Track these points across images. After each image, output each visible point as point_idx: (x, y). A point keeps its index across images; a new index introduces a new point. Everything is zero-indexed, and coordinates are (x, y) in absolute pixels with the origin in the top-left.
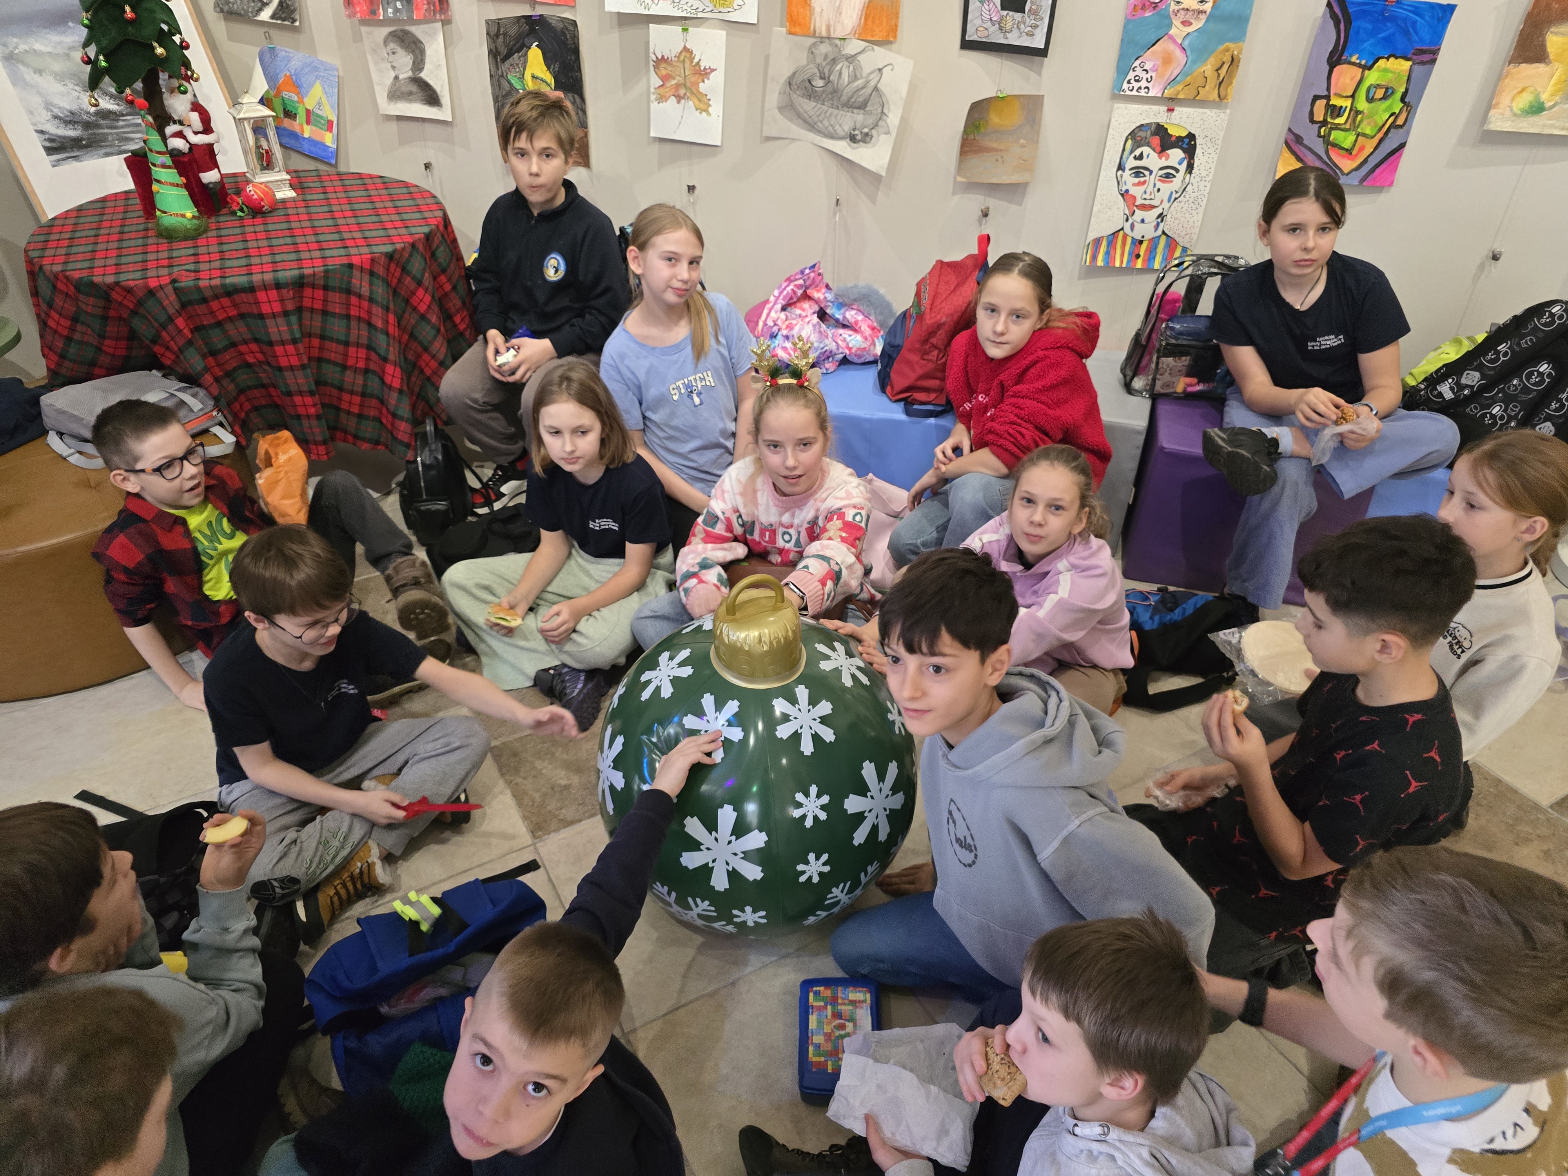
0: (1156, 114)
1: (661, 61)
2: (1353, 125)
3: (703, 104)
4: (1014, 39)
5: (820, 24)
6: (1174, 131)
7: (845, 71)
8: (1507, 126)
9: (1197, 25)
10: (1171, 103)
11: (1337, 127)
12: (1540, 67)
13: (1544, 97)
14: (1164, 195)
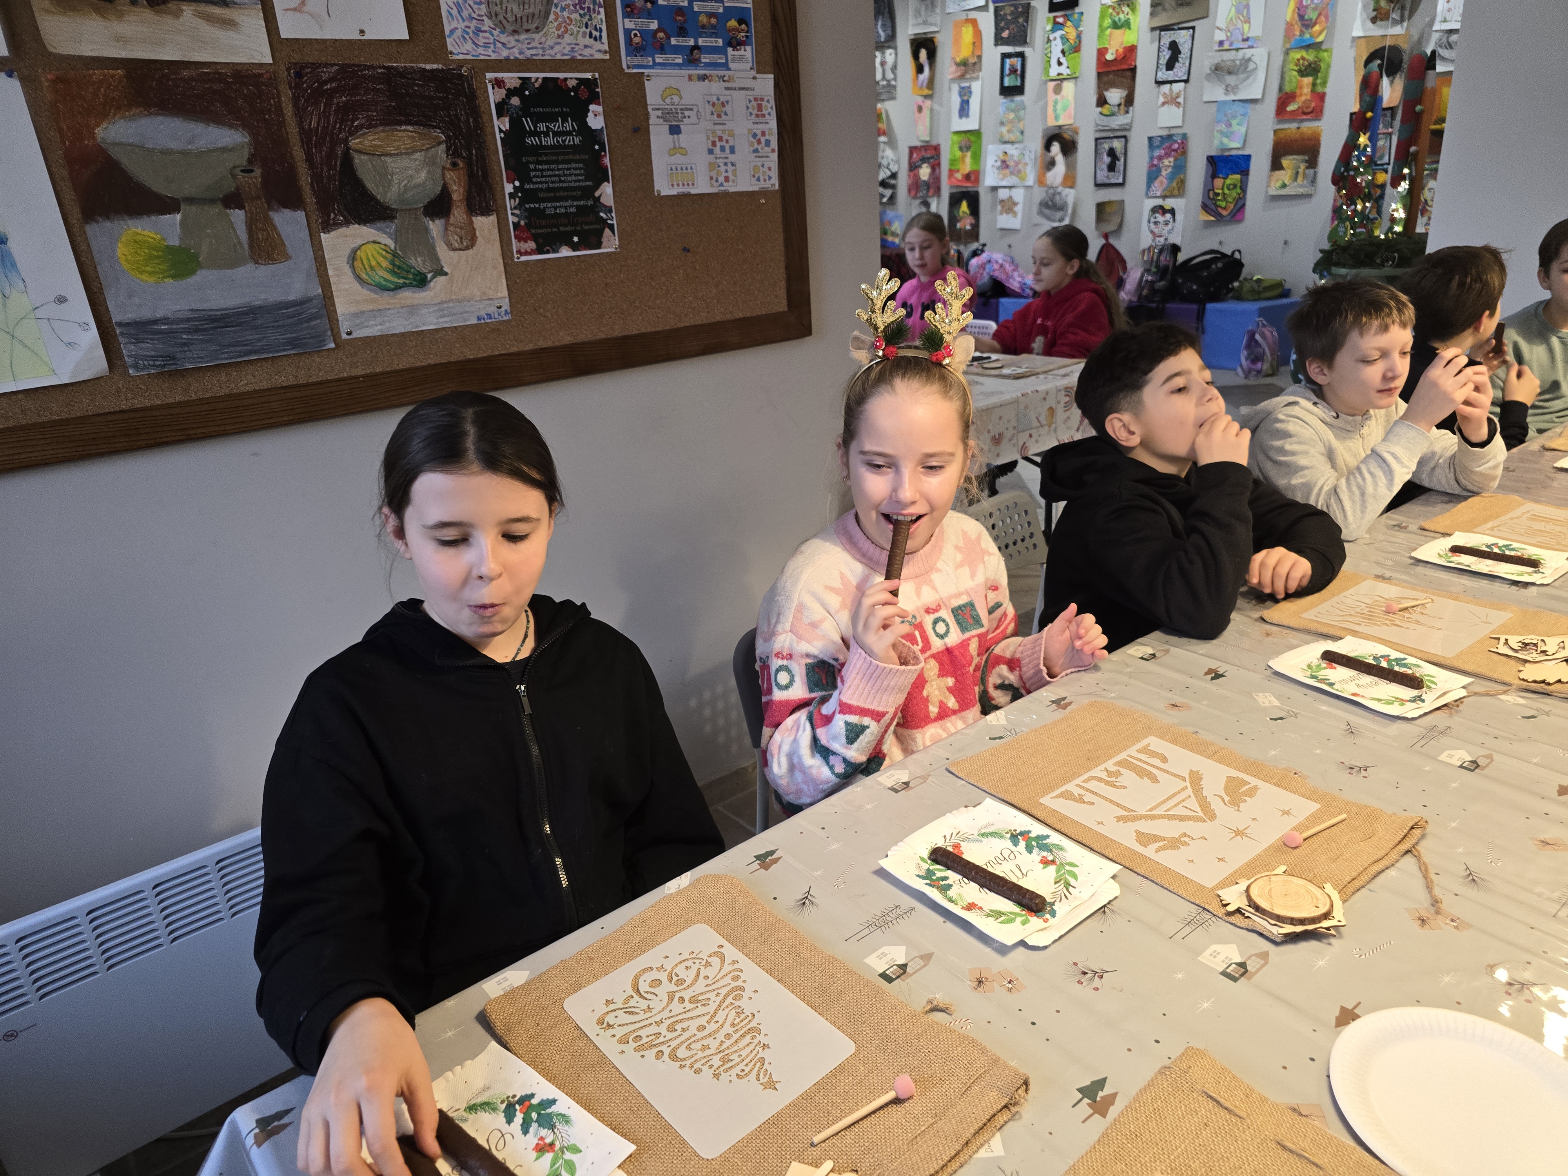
0: (1159, 202)
1: (1002, 201)
2: (1225, 199)
3: (1015, 214)
4: (1113, 181)
5: (1049, 182)
6: (1167, 207)
7: (1057, 198)
8: (1275, 193)
9: (1170, 170)
10: (1164, 197)
11: (1219, 200)
12: (1282, 172)
13: (1286, 182)
14: (1166, 231)
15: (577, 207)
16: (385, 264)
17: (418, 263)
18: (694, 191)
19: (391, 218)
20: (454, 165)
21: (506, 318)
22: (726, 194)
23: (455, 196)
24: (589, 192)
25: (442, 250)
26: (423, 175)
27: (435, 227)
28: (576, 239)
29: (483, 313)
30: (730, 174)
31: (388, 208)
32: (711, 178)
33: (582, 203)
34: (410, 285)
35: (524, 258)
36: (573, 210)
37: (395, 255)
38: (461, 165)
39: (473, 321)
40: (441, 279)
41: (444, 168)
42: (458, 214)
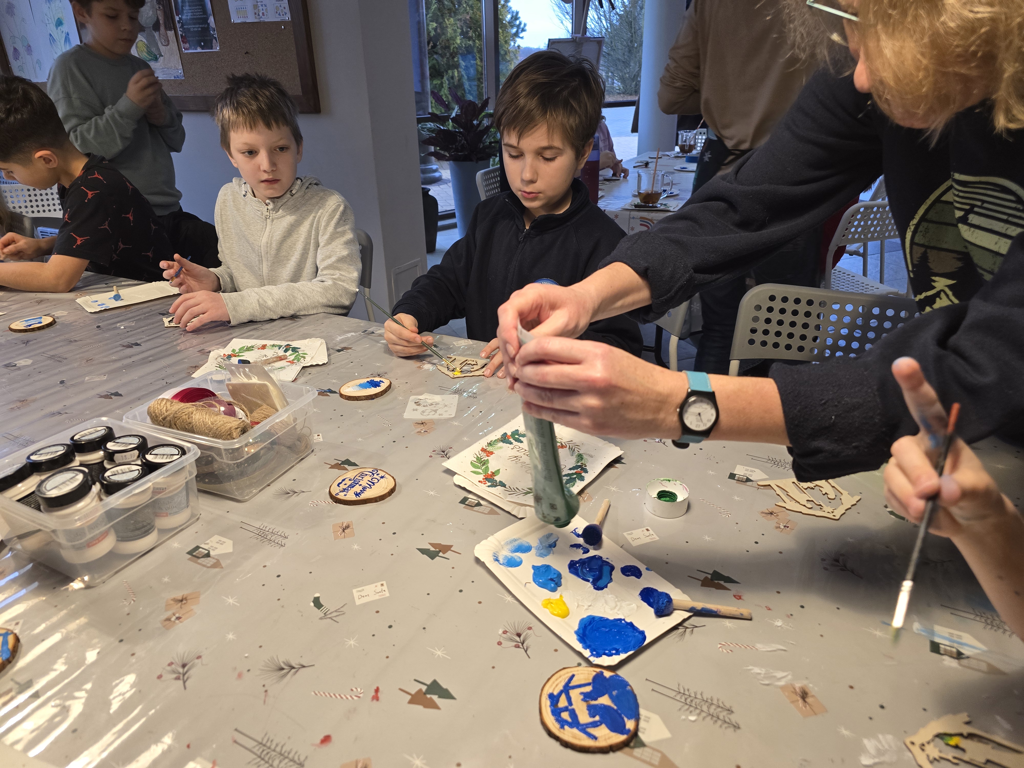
15: (201, 28)
16: (145, 50)
17: (154, 50)
18: (248, 21)
19: (144, 31)
20: (159, 8)
21: (183, 78)
22: (265, 23)
23: (161, 22)
24: (205, 20)
25: (160, 44)
26: (151, 13)
27: (156, 34)
28: (202, 44)
29: (175, 75)
30: (264, 11)
31: (143, 26)
32: (255, 14)
33: (203, 26)
34: (153, 60)
35: (186, 51)
36: (200, 29)
37: (148, 47)
38: (161, 8)
39: (173, 78)
40: (162, 58)
41: (157, 9)
42: (162, 28)
